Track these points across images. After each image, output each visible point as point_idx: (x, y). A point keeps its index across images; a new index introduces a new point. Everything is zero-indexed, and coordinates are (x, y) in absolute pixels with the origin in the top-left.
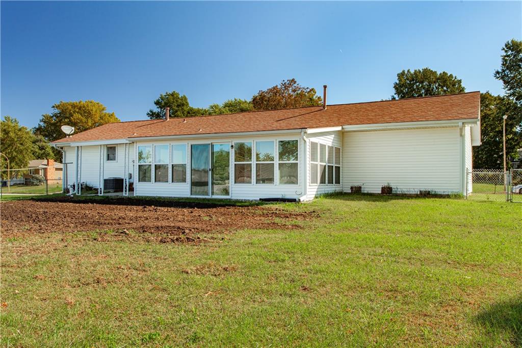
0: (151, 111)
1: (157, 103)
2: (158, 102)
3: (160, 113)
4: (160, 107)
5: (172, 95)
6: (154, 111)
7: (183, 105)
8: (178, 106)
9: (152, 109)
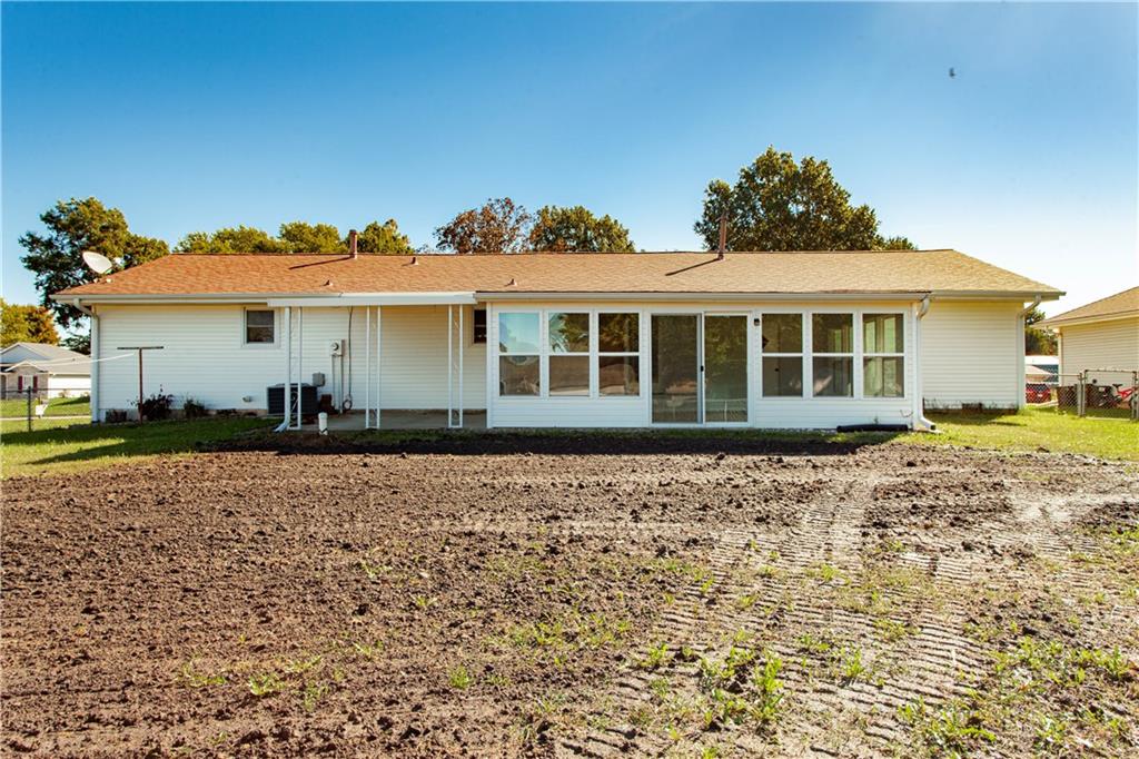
0: (31, 236)
1: (49, 218)
2: (51, 216)
3: (56, 239)
4: (56, 228)
5: (88, 204)
6: (38, 236)
7: (116, 227)
8: (104, 229)
9: (32, 231)
